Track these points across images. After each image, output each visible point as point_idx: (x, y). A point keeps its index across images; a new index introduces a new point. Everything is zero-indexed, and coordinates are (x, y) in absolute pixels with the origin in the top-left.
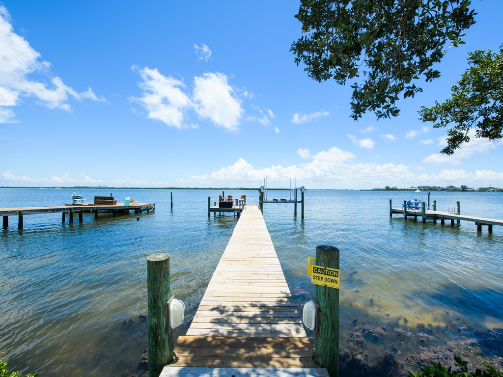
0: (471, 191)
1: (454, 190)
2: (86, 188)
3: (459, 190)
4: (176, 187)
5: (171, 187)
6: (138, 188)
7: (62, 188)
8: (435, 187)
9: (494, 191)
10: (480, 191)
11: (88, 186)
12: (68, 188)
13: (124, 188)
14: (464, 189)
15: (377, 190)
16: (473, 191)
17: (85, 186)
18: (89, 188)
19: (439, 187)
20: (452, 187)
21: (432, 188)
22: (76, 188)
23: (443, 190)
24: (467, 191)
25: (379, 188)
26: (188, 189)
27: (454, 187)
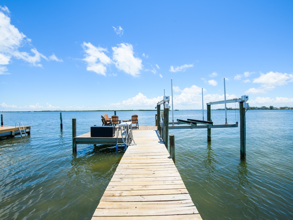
0: (276, 109)
1: (266, 109)
2: (49, 111)
3: (269, 109)
4: (102, 110)
5: (99, 110)
6: (79, 111)
7: (34, 112)
8: (254, 107)
9: (289, 109)
10: (281, 109)
11: (50, 110)
12: (38, 112)
13: (71, 111)
14: (271, 108)
15: (220, 110)
16: (277, 109)
17: (48, 110)
18: (50, 111)
19: (257, 107)
20: (264, 107)
21: (253, 108)
22: (42, 111)
23: (259, 109)
24: (273, 109)
25: (221, 108)
26: (108, 111)
27: (265, 107)
